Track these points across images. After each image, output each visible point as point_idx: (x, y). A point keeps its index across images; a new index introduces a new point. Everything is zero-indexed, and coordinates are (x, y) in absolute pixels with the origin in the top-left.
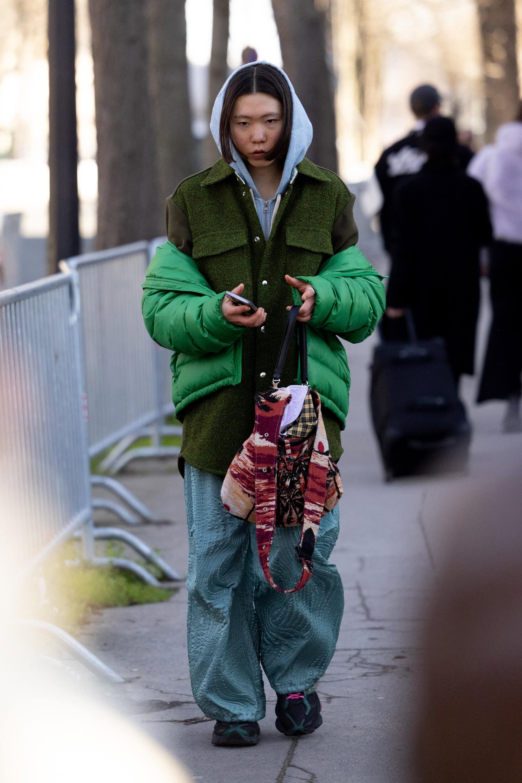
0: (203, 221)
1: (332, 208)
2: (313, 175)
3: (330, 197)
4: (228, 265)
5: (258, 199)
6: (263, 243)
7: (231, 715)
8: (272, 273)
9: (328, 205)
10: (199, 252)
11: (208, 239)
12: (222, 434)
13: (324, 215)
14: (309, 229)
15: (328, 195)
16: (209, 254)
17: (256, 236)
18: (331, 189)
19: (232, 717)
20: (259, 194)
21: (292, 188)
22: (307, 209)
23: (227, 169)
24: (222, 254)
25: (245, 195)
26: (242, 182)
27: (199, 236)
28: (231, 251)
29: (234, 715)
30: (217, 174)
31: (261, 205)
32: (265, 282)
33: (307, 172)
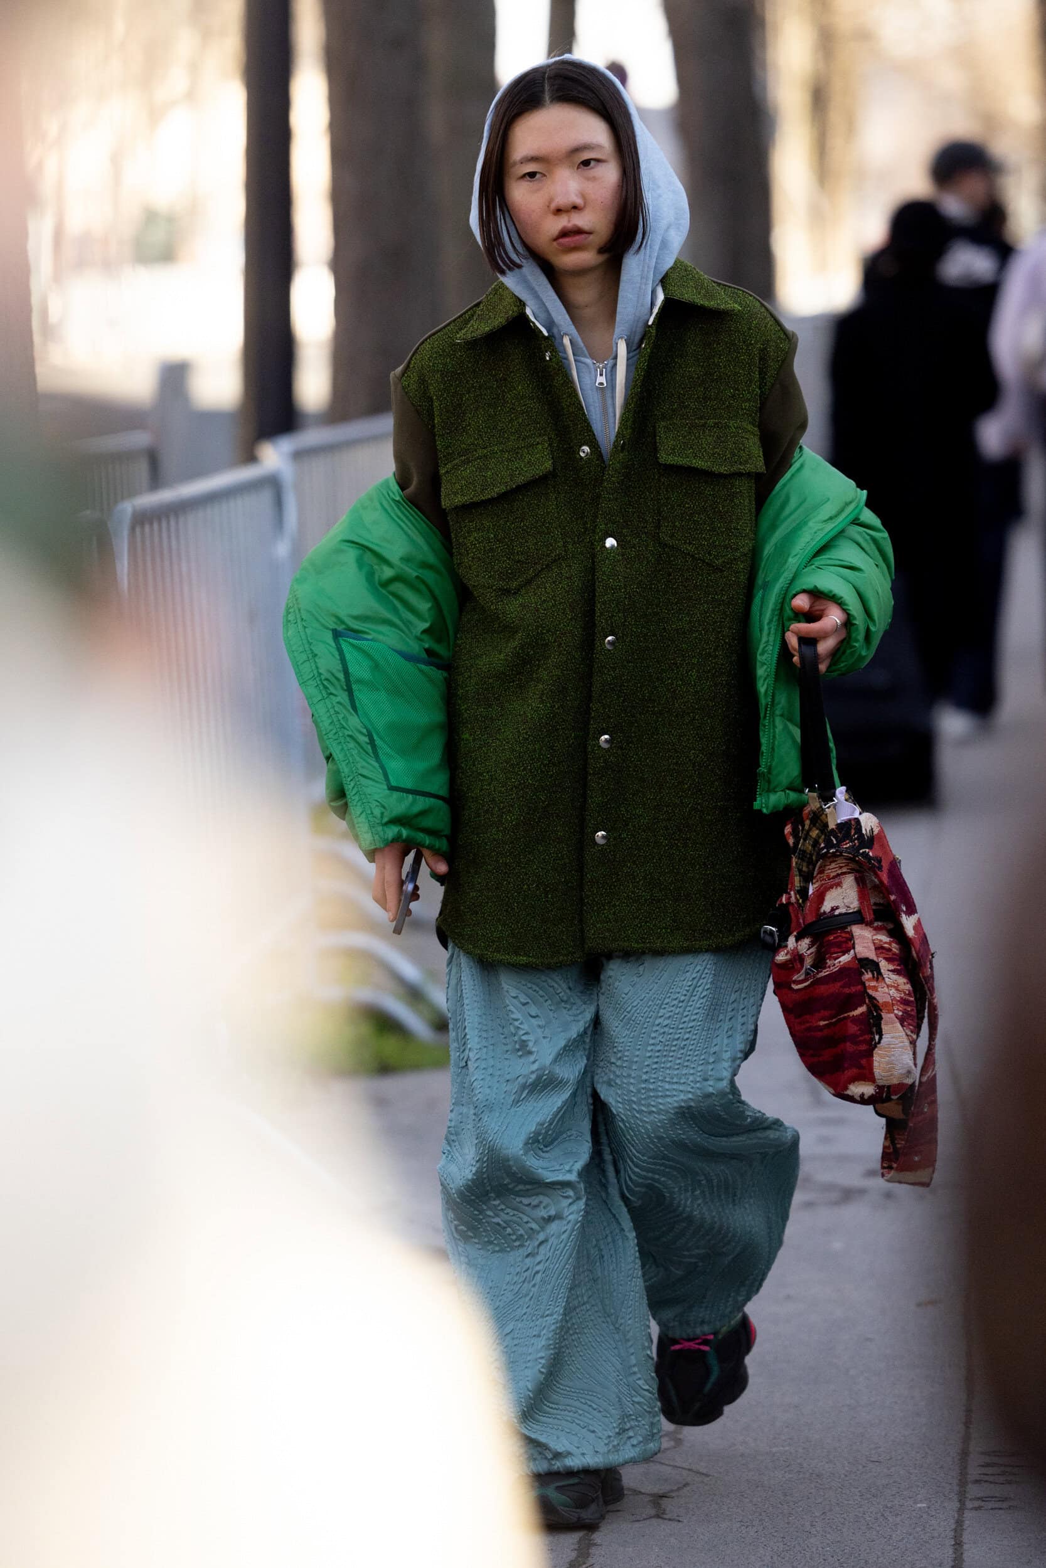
0: (463, 427)
1: (754, 373)
2: (700, 301)
3: (748, 347)
4: (516, 518)
5: (583, 359)
6: (598, 460)
7: (550, 1456)
8: (624, 522)
9: (745, 367)
10: (455, 494)
11: (474, 466)
12: (519, 876)
13: (737, 389)
14: (706, 423)
15: (744, 342)
16: (475, 499)
17: (581, 447)
18: (750, 329)
19: (552, 1459)
20: (584, 349)
21: (654, 334)
22: (699, 378)
23: (509, 304)
24: (504, 497)
25: (550, 359)
26: (541, 332)
27: (454, 459)
28: (520, 489)
29: (557, 1455)
30: (490, 314)
31: (590, 372)
32: (610, 542)
33: (688, 295)
